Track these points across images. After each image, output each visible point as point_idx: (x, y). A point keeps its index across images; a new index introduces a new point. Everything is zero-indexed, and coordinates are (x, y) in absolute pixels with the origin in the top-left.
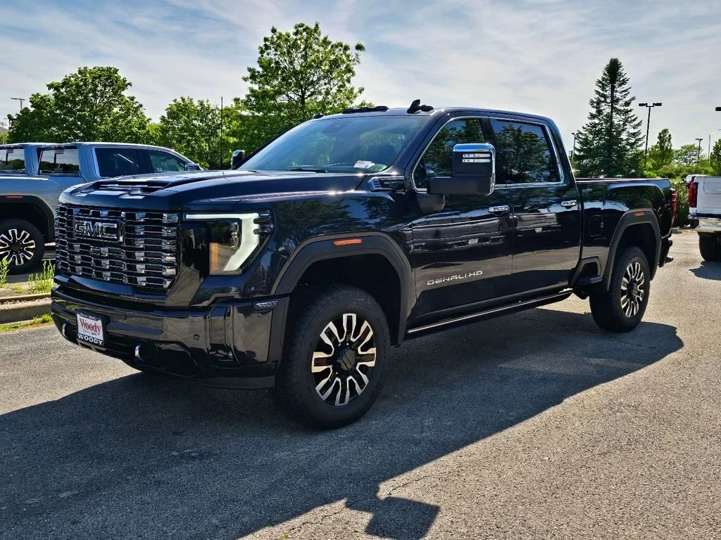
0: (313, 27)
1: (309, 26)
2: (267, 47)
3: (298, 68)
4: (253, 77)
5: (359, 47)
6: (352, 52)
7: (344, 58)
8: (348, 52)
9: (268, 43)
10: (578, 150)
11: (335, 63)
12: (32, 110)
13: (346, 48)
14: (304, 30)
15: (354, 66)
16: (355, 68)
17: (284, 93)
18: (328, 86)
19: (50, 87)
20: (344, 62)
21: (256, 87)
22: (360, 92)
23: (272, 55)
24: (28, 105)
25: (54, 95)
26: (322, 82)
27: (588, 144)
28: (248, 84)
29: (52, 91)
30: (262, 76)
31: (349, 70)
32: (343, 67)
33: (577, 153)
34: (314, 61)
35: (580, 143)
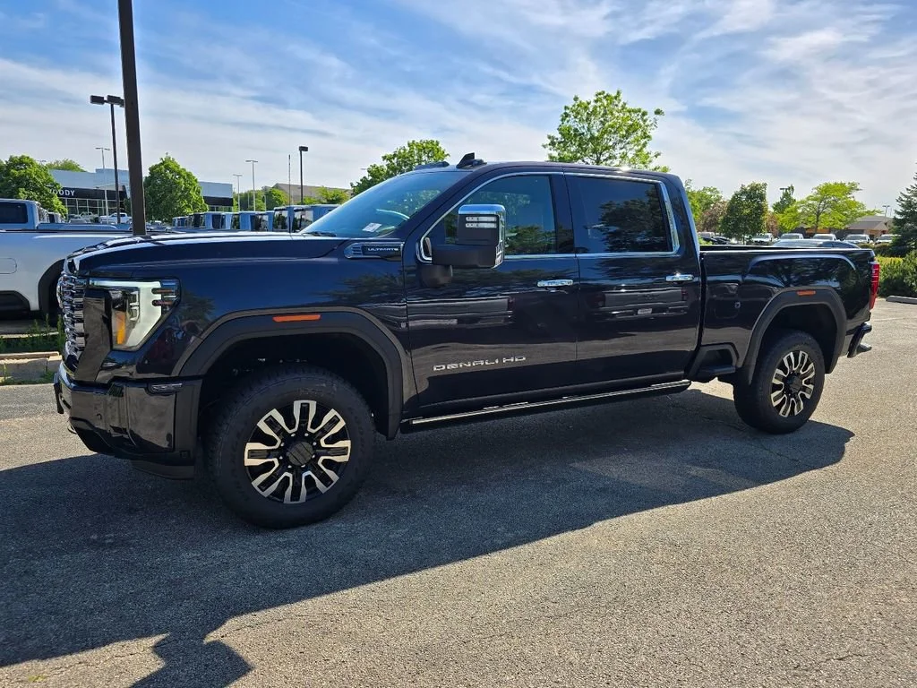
0: (614, 94)
1: (610, 93)
2: (567, 115)
3: (596, 134)
4: (553, 144)
5: (658, 112)
6: (651, 117)
7: (641, 123)
8: (645, 118)
9: (567, 111)
10: (899, 213)
11: (632, 129)
12: (370, 178)
13: (644, 114)
14: (605, 97)
15: (652, 131)
16: (651, 133)
17: (579, 158)
18: (624, 150)
19: (384, 158)
20: (641, 127)
21: (555, 154)
22: (656, 156)
23: (572, 123)
24: (366, 174)
25: (388, 165)
26: (618, 147)
27: (911, 207)
28: (548, 151)
29: (385, 163)
30: (560, 143)
31: (645, 136)
32: (640, 133)
33: (898, 217)
34: (612, 127)
35: (903, 206)
